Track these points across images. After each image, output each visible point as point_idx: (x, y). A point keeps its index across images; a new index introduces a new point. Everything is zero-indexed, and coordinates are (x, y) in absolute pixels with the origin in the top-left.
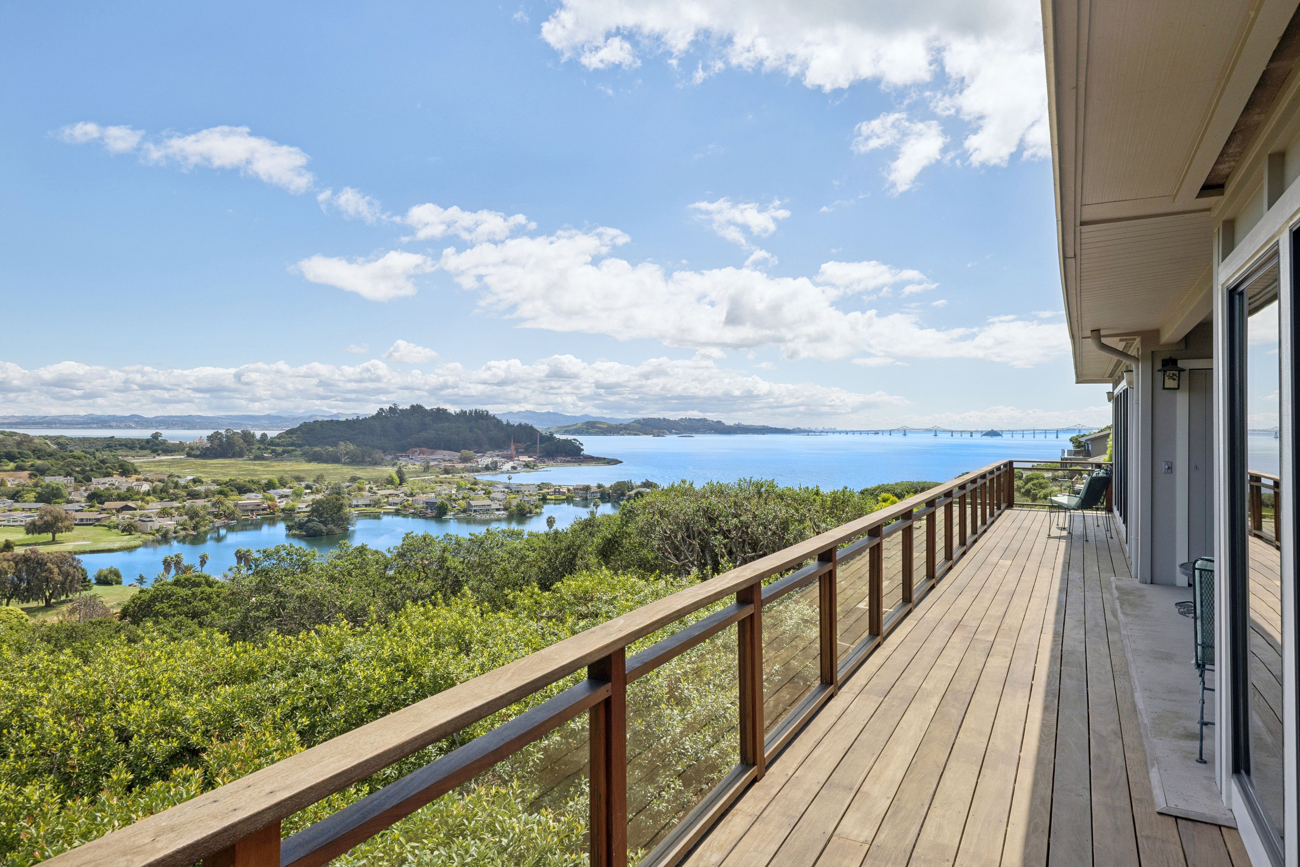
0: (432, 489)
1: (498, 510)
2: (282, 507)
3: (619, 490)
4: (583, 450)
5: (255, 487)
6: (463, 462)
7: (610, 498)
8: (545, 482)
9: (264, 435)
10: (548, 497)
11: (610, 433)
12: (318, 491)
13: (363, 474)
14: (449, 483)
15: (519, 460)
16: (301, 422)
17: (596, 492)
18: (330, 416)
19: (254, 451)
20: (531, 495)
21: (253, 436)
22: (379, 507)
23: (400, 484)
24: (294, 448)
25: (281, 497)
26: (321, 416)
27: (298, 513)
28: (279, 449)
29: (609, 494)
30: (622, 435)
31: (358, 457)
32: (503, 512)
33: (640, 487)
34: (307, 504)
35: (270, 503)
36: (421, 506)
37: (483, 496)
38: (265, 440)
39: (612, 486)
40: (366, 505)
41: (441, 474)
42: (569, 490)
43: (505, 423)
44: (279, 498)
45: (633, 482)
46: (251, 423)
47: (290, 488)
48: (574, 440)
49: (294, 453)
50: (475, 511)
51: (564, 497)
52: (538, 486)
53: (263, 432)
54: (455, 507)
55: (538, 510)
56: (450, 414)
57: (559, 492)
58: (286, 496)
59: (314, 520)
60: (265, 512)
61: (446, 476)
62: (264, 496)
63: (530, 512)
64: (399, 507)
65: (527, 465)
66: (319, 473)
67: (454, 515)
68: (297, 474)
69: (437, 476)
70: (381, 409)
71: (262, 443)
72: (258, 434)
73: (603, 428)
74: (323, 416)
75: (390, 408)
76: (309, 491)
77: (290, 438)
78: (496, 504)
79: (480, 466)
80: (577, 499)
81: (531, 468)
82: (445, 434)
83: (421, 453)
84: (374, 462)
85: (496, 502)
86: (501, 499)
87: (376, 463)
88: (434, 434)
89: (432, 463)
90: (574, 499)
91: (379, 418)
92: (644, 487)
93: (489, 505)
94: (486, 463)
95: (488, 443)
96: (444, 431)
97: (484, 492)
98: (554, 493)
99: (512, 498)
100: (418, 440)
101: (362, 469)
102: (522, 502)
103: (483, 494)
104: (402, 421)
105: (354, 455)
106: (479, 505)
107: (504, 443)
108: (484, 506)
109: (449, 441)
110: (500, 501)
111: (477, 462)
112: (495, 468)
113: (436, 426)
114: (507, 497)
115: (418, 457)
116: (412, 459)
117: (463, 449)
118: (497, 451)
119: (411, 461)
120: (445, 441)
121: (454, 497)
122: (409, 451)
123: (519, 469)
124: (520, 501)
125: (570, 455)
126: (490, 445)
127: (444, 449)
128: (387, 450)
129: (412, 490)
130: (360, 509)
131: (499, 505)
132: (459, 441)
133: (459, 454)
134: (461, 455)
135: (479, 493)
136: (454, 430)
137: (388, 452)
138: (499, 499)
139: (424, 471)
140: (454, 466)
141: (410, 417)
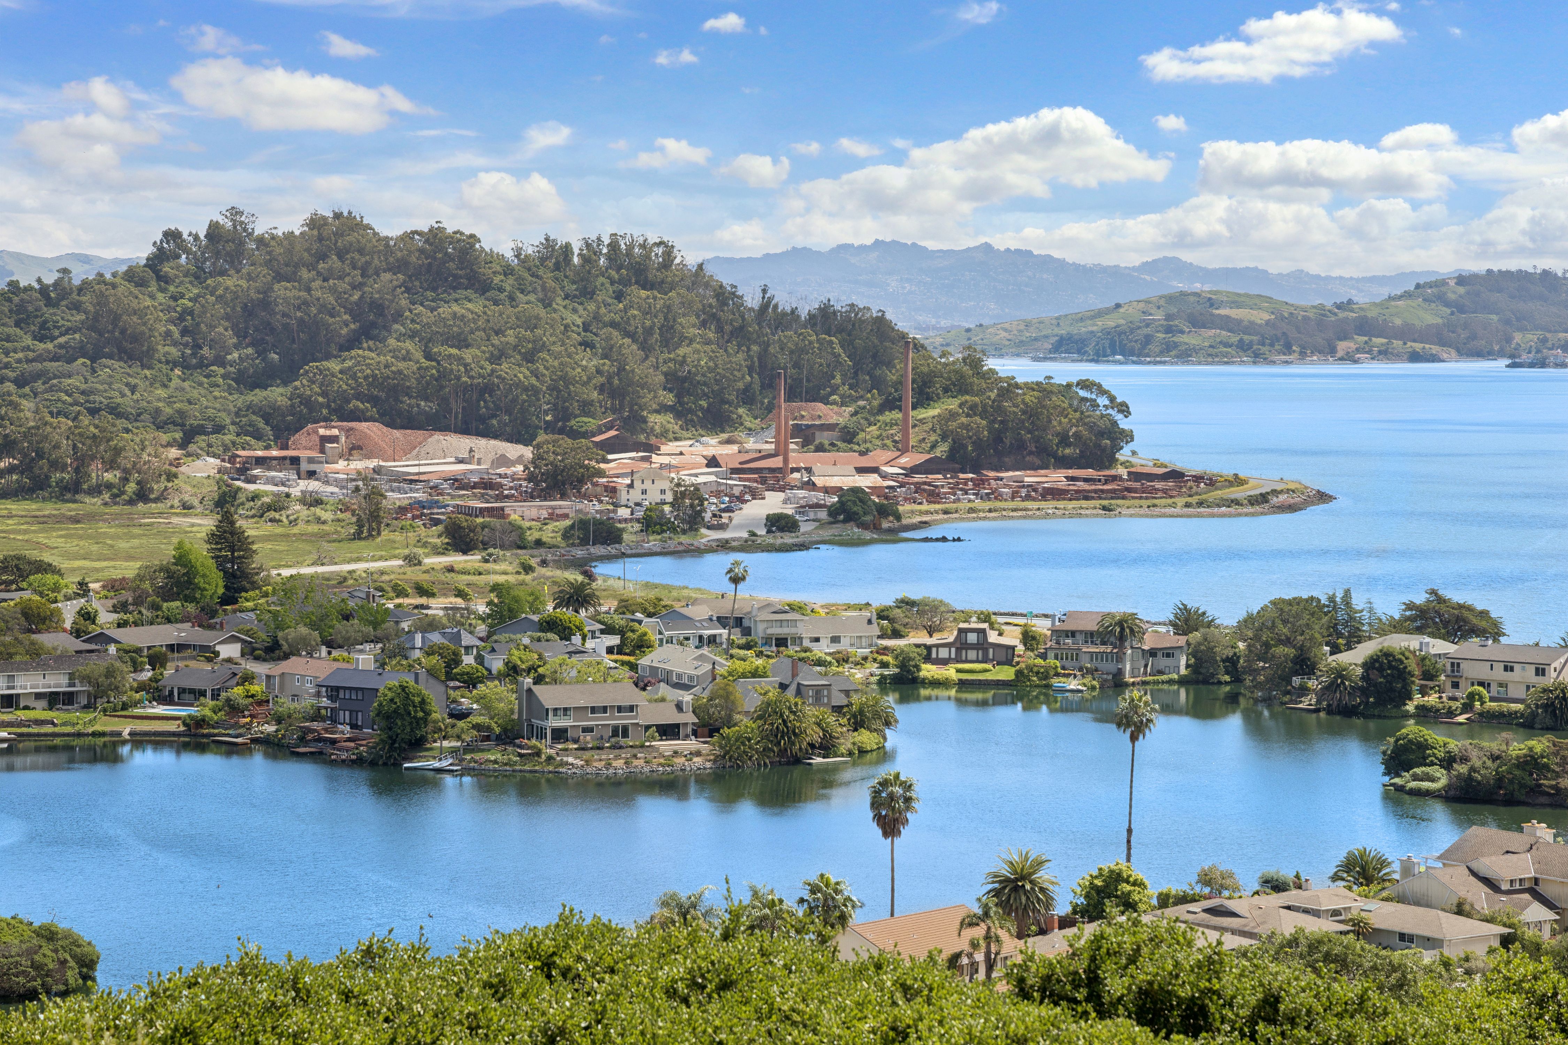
0: (376, 625)
1: (669, 731)
3: (1287, 642)
4: (1128, 436)
6: (545, 495)
7: (1237, 680)
8: (915, 596)
10: (928, 671)
11: (1288, 348)
13: (72, 545)
14: (460, 594)
15: (810, 485)
17: (1169, 653)
20: (843, 659)
22: (110, 712)
23: (229, 598)
29: (1232, 662)
30: (1350, 358)
31: (56, 465)
32: (692, 744)
33: (1397, 626)
36: (307, 703)
37: (608, 661)
39: (1249, 620)
40: (53, 700)
41: (438, 551)
42: (1028, 638)
43: (752, 300)
45: (1358, 602)
48: (1085, 384)
50: (560, 735)
51: (1006, 673)
52: (882, 615)
54: (462, 715)
55: (866, 738)
56: (492, 258)
57: (983, 645)
61: (457, 559)
63: (827, 747)
64: (203, 709)
65: (844, 512)
67: (454, 751)
69: (412, 561)
70: (172, 235)
73: (1250, 328)
75: (214, 232)
78: (663, 700)
79: (624, 513)
80: (1073, 684)
81: (864, 526)
82: (468, 355)
83: (355, 449)
84: (131, 487)
85: (664, 689)
86: (691, 678)
87: (142, 496)
88: (418, 355)
89: (395, 498)
90: (1056, 682)
91: (163, 279)
92: (1420, 630)
93: (631, 709)
94: (654, 496)
95: (669, 399)
96: (462, 343)
97: (614, 640)
98: (958, 650)
99: (744, 676)
100: (341, 384)
101: (76, 520)
102: (790, 693)
103: (610, 650)
104: (266, 291)
105: (40, 455)
106: (582, 703)
107: (747, 398)
108: (604, 709)
109: (488, 389)
110: (686, 687)
111: (612, 491)
112: (694, 521)
113: (427, 316)
114: (720, 670)
115: (341, 464)
116: (311, 474)
117: (549, 427)
118: (713, 441)
119: (305, 485)
120: (466, 388)
121: (468, 660)
122: (301, 437)
123: (804, 528)
124: (783, 687)
125: (1063, 463)
126: (679, 412)
127: (465, 431)
128: (200, 430)
129: (280, 627)
130: (22, 715)
131: (679, 707)
132: (536, 391)
133: (527, 452)
134: (537, 459)
135: (590, 644)
136: (510, 337)
137: (201, 440)
138: (679, 676)
139: (358, 536)
140: (499, 513)
141: (305, 274)
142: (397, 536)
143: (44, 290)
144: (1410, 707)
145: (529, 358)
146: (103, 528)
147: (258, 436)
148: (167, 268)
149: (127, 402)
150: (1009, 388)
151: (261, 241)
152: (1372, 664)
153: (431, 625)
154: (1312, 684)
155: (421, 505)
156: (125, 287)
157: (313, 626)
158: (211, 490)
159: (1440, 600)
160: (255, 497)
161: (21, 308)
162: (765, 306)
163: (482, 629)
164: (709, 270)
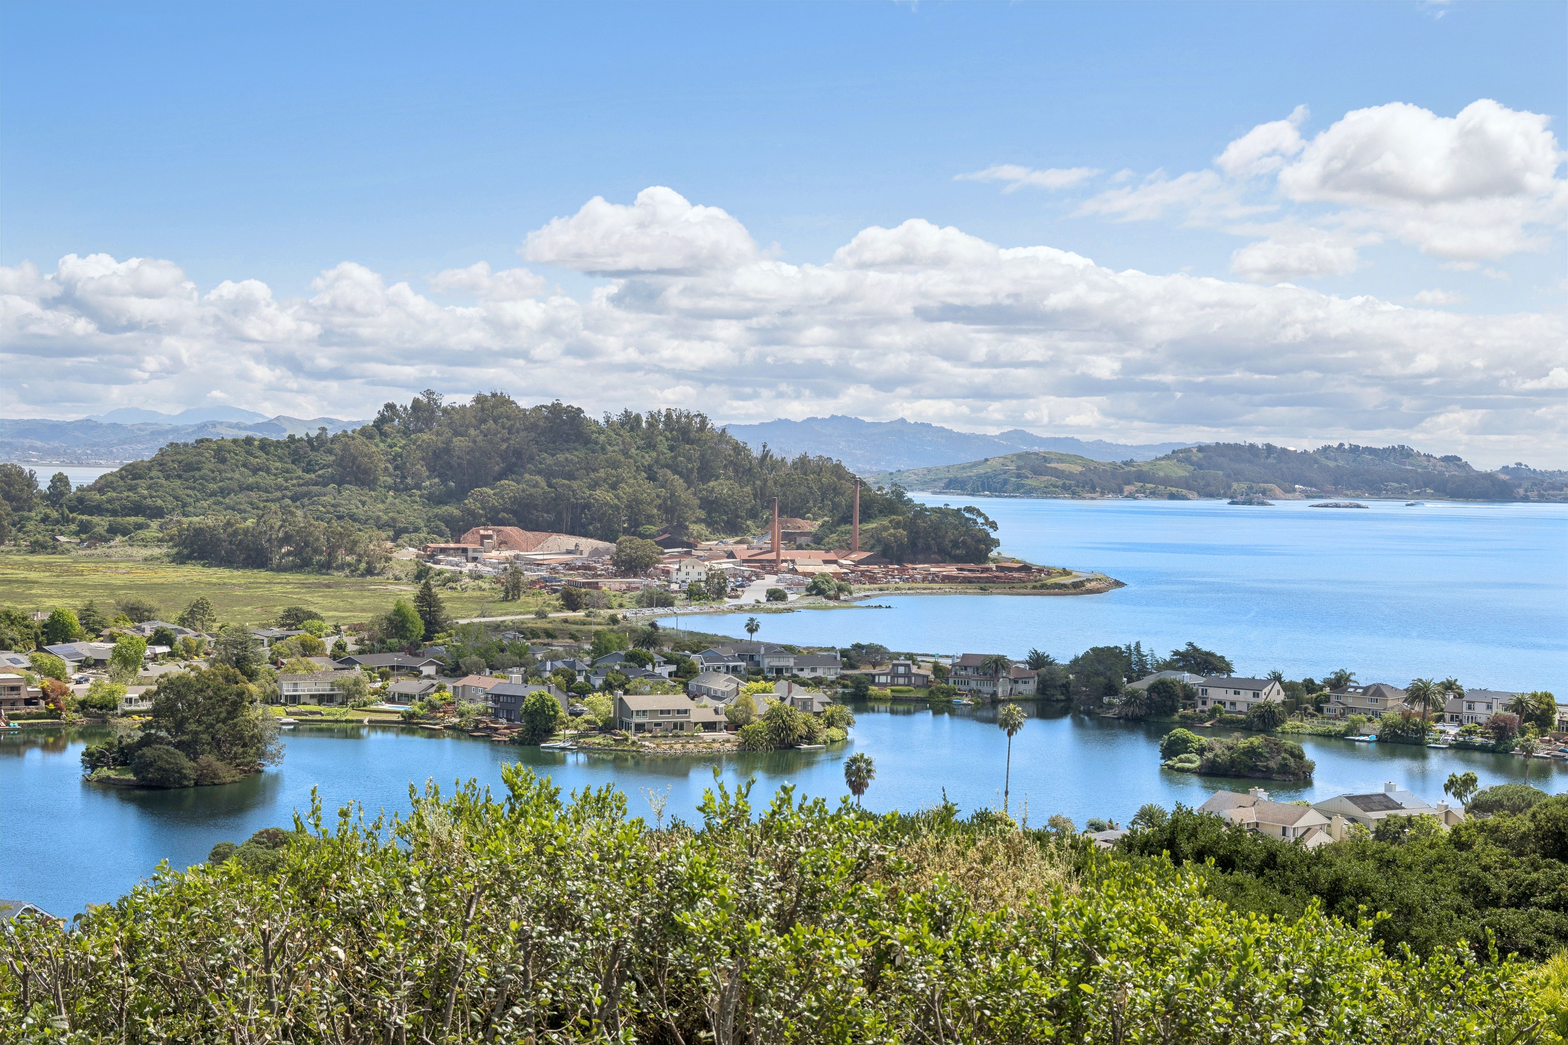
0: (521, 655)
1: (710, 726)
2: (80, 696)
3: (1101, 675)
4: (996, 543)
5: (13, 633)
6: (624, 575)
7: (1067, 698)
9: (60, 481)
10: (873, 690)
11: (1093, 489)
12: (190, 651)
13: (326, 602)
14: (573, 637)
15: (794, 571)
16: (163, 443)
17: (1025, 680)
18: (257, 427)
19: (30, 526)
20: (818, 682)
21: (30, 481)
22: (356, 707)
23: (428, 637)
24: (140, 519)
25: (84, 664)
26: (231, 426)
27: (126, 714)
28: (101, 523)
29: (1066, 686)
30: (1132, 496)
31: (317, 551)
32: (724, 735)
33: (1168, 666)
34: (142, 690)
35: (47, 682)
36: (480, 705)
37: (669, 682)
38: (62, 494)
39: (1076, 662)
40: (322, 699)
41: (557, 609)
42: (938, 670)
43: (756, 452)
44: (80, 669)
45: (1144, 650)
46: (39, 444)
47: (112, 638)
48: (969, 509)
49: (142, 534)
50: (640, 728)
51: (924, 692)
52: (844, 653)
53: (56, 471)
54: (578, 714)
55: (835, 732)
56: (591, 423)
57: (908, 674)
58: (99, 663)
59: (160, 740)
60: (33, 709)
61: (569, 614)
62: (34, 660)
63: (810, 738)
64: (413, 707)
65: (816, 589)
66: (195, 596)
67: (573, 737)
68: (133, 597)
69: (541, 615)
70: (390, 407)
71: (54, 504)
72: (44, 479)
73: (1070, 476)
74: (237, 426)
75: (416, 405)
76: (165, 649)
77: (132, 488)
78: (706, 706)
79: (674, 587)
80: (965, 701)
81: (829, 598)
82: (575, 484)
83: (503, 543)
84: (363, 566)
85: (706, 700)
86: (723, 693)
87: (370, 571)
88: (543, 484)
89: (529, 575)
90: (955, 699)
91: (384, 435)
92: (1182, 669)
93: (686, 711)
94: (694, 577)
95: (702, 514)
96: (571, 477)
97: (673, 668)
98: (892, 678)
99: (757, 692)
100: (494, 502)
101: (328, 586)
102: (787, 703)
103: (670, 674)
104: (448, 442)
105: (307, 544)
106: (655, 708)
107: (753, 514)
108: (669, 712)
109: (587, 506)
110: (720, 699)
111: (667, 573)
112: (720, 593)
113: (550, 460)
114: (742, 688)
115: (494, 553)
116: (475, 559)
117: (626, 531)
118: (731, 540)
119: (470, 566)
120: (574, 506)
121: (580, 679)
122: (468, 536)
123: (791, 597)
124: (782, 699)
125: (955, 559)
126: (709, 523)
127: (572, 532)
128: (405, 530)
129: (459, 656)
130: (302, 708)
131: (716, 711)
132: (617, 508)
133: (613, 547)
134: (620, 550)
135: (658, 670)
136: (602, 473)
137: (406, 537)
138: (715, 691)
139: (505, 599)
140: (596, 586)
141: (472, 432)
142: (531, 600)
143: (310, 441)
144: (1176, 717)
145: (614, 487)
146: (346, 591)
147: (441, 535)
148: (386, 428)
149: (360, 512)
150: (922, 511)
151: (445, 411)
152: (1152, 689)
153: (554, 657)
154: (1116, 701)
155: (545, 580)
156: (360, 439)
157: (481, 655)
158: (412, 569)
159: (1195, 649)
160: (440, 573)
161: (296, 452)
162: (765, 456)
163: (587, 659)
164: (729, 432)
